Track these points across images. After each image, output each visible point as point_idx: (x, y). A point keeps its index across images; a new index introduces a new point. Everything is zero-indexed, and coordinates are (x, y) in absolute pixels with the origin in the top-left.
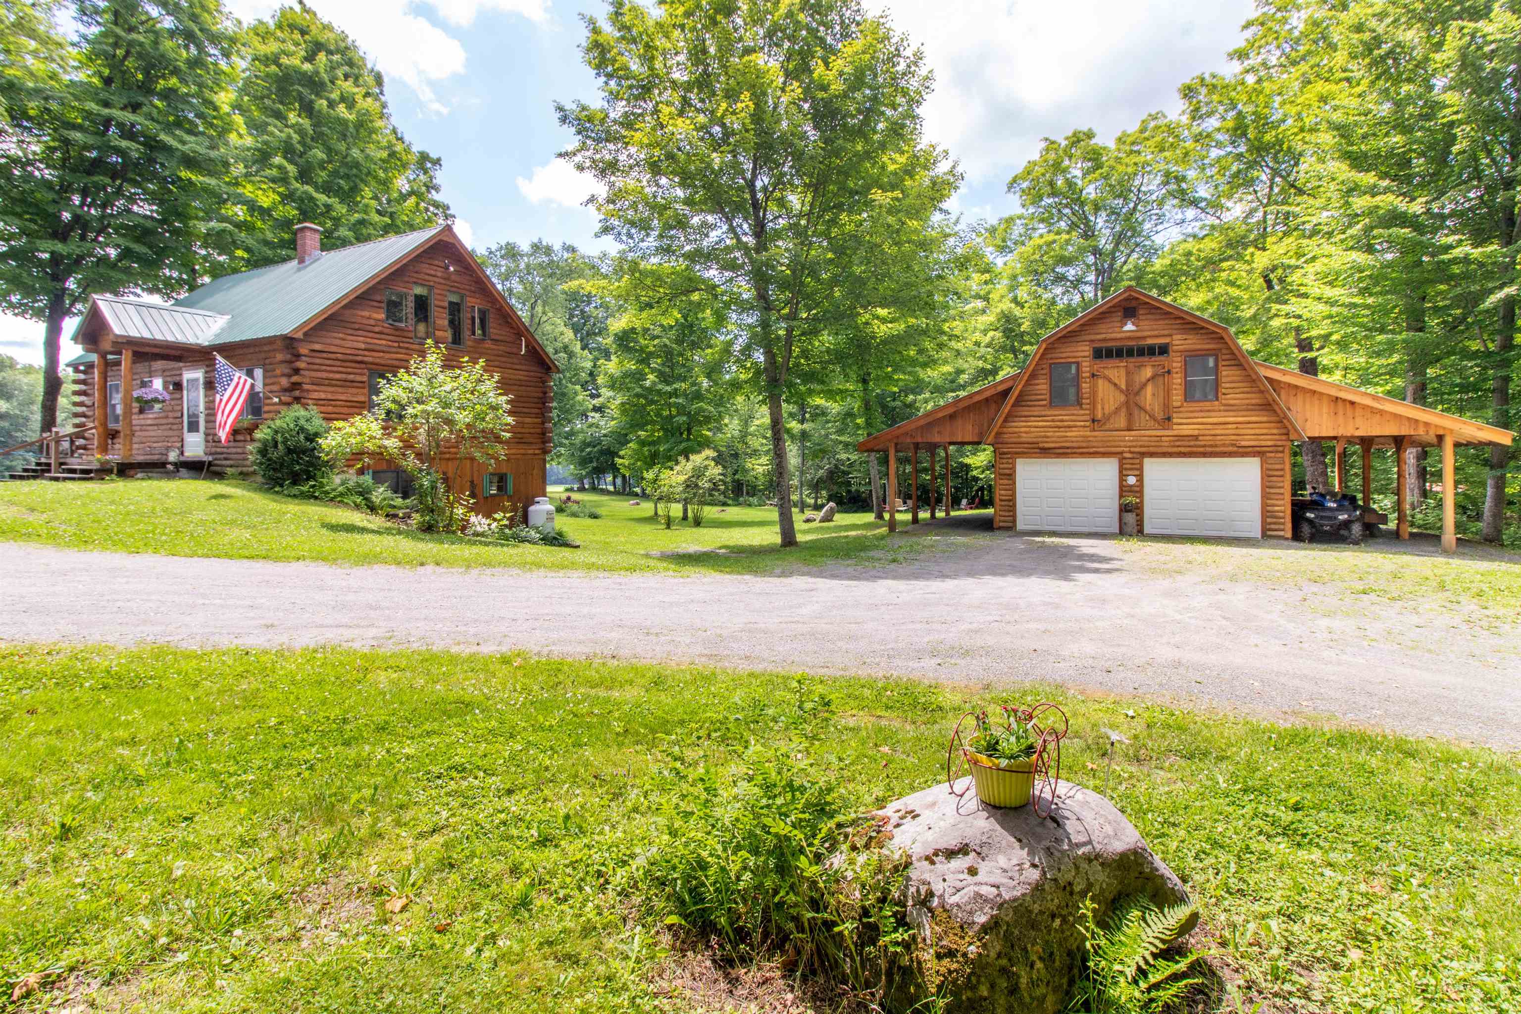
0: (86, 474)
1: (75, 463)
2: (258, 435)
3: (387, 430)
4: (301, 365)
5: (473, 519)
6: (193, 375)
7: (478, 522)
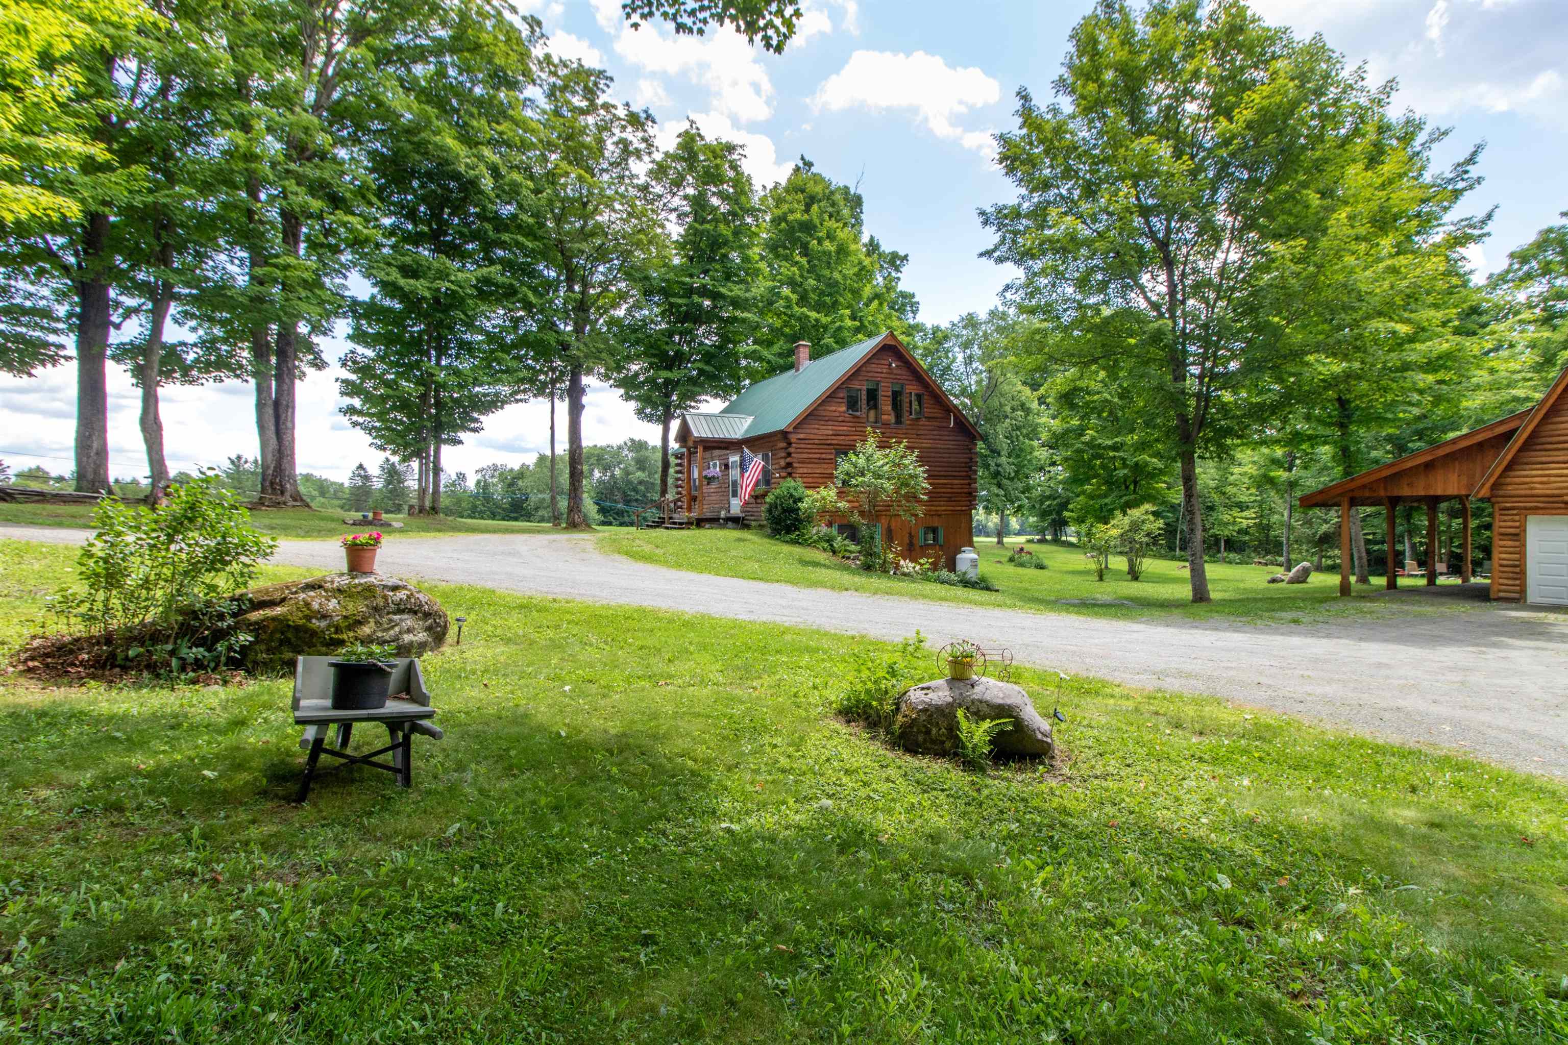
0: (681, 526)
1: (677, 517)
2: (768, 500)
3: (841, 494)
4: (791, 450)
5: (902, 562)
6: (734, 458)
7: (907, 565)
